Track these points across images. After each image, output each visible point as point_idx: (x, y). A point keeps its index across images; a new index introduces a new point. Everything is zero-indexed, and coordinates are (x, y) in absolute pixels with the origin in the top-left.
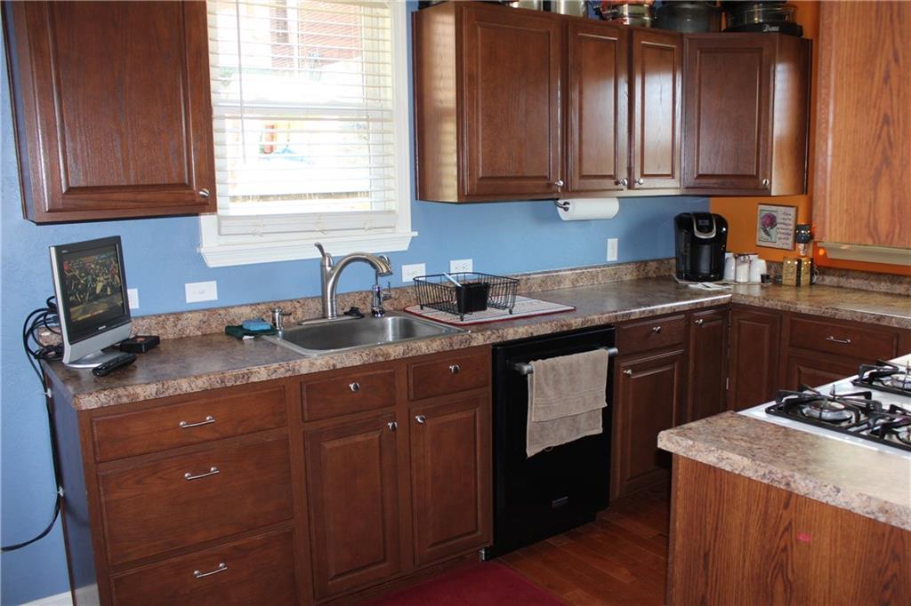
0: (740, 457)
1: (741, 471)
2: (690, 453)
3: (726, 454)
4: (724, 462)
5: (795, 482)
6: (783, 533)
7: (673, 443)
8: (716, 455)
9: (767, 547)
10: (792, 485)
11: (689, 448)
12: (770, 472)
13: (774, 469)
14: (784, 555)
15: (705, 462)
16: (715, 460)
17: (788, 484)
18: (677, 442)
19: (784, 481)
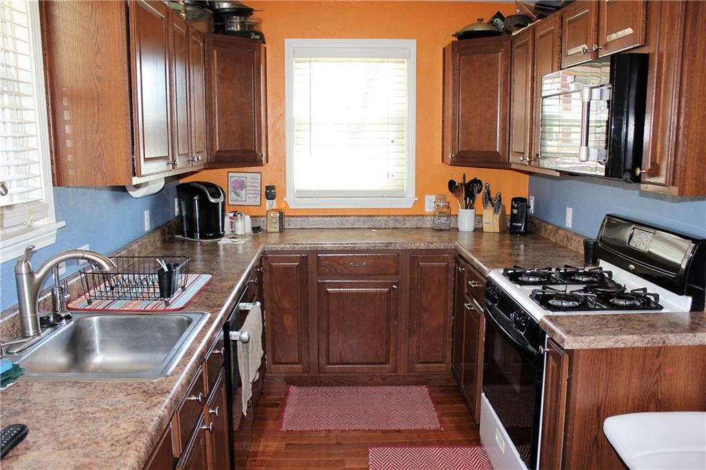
0: (631, 336)
1: (632, 344)
2: (592, 345)
3: (620, 337)
4: (619, 343)
5: (668, 340)
6: (656, 372)
7: (578, 342)
8: (613, 340)
9: (644, 386)
10: (667, 342)
11: (592, 342)
12: (653, 339)
13: (654, 336)
14: (656, 386)
15: (604, 347)
16: (612, 344)
17: (664, 342)
18: (582, 341)
19: (662, 341)
